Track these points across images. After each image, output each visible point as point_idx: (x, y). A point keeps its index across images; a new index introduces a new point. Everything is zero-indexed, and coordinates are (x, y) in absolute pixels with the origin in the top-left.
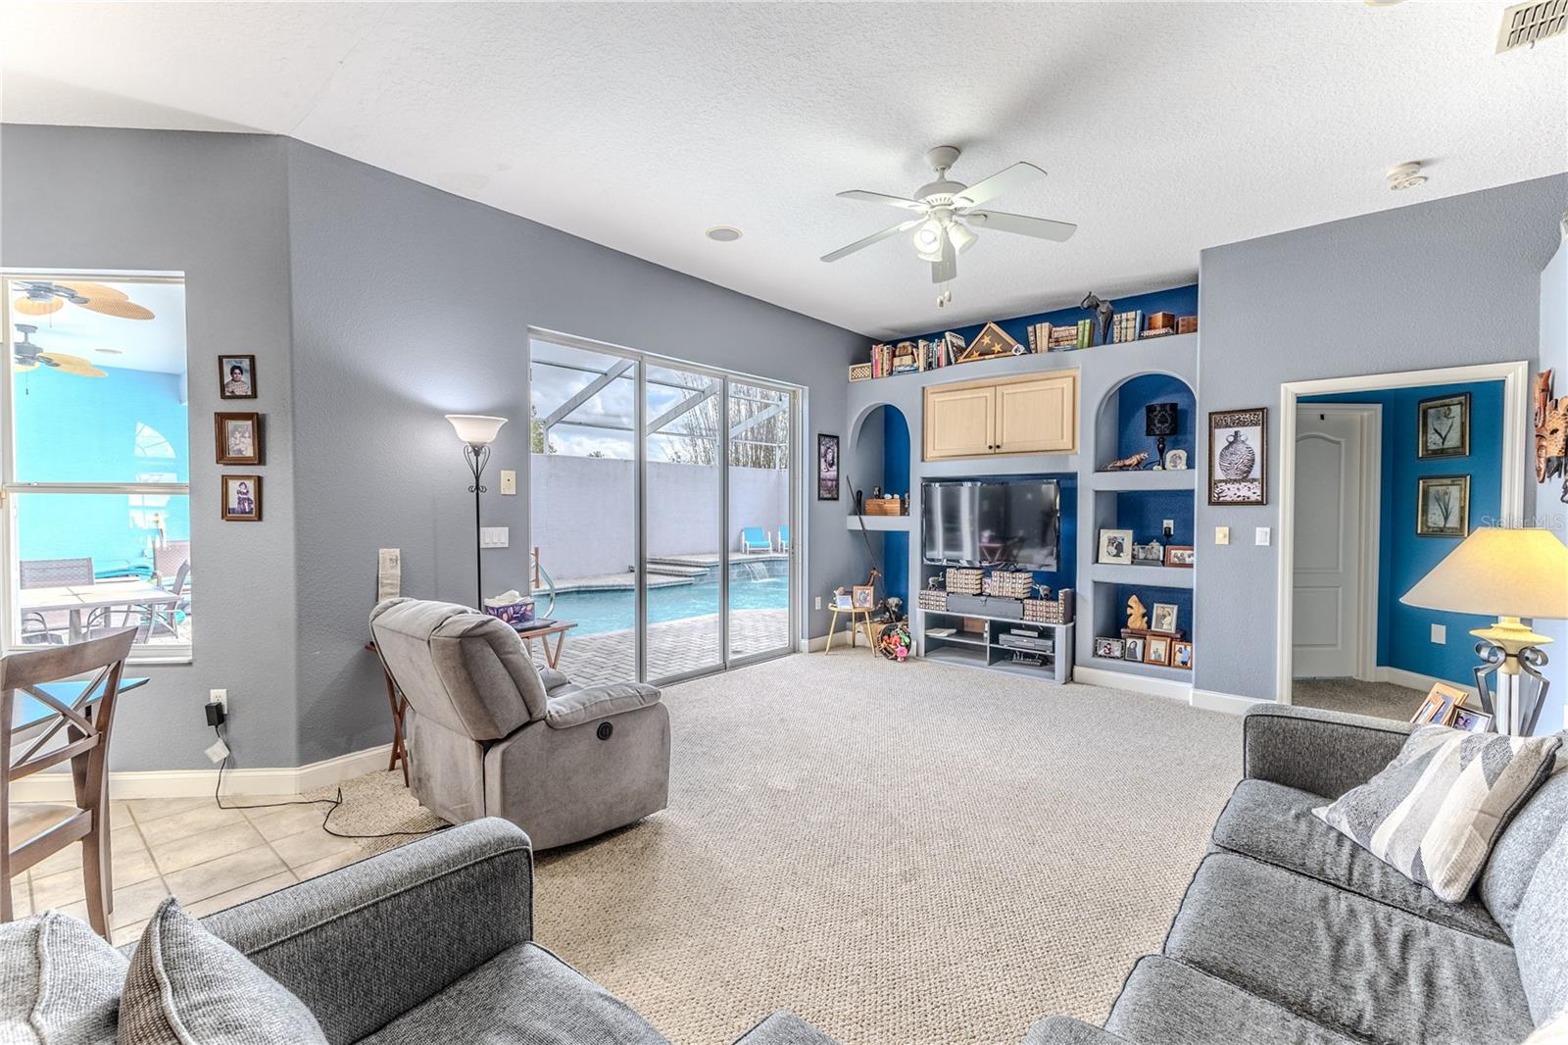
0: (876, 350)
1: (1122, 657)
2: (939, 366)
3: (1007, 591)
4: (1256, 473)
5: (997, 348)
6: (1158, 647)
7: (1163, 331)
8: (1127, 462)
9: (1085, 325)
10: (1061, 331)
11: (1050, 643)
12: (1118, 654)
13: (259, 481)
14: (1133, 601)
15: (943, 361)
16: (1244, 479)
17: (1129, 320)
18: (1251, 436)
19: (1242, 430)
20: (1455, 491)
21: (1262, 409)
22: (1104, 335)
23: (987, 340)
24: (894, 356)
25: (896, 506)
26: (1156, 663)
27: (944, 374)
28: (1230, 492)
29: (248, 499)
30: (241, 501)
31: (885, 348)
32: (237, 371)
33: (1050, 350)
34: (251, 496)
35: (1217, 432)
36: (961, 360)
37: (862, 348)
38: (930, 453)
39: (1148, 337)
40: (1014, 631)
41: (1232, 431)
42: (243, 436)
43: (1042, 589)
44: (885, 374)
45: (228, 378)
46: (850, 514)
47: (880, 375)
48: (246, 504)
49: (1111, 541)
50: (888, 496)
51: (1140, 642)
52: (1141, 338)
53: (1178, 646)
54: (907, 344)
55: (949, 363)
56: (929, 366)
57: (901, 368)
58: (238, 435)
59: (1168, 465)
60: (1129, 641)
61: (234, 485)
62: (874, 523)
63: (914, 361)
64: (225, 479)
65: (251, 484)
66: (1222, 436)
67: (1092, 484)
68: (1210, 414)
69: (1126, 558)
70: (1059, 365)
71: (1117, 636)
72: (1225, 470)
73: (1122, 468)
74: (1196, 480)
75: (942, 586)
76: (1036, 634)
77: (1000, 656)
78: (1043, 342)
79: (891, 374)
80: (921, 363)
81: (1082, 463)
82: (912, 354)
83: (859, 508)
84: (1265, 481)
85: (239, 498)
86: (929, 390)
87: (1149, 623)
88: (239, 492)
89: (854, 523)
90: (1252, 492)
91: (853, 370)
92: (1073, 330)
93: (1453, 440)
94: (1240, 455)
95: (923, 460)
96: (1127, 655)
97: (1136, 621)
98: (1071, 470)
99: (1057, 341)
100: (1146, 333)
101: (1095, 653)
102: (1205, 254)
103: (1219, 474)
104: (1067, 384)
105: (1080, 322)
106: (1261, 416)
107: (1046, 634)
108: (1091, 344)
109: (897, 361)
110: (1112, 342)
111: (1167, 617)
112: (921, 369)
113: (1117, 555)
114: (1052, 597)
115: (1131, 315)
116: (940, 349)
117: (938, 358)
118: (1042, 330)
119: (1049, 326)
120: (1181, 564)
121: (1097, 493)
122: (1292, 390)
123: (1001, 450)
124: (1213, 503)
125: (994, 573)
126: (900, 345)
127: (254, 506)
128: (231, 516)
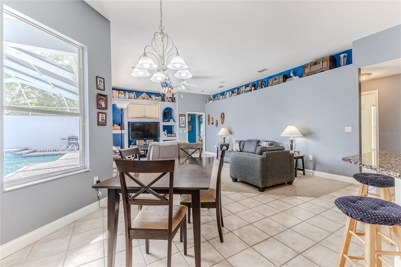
0: (114, 92)
2: (132, 98)
4: (184, 123)
5: (146, 98)
8: (165, 121)
9: (160, 97)
10: (156, 98)
15: (133, 98)
16: (183, 124)
18: (184, 118)
19: (183, 117)
21: (185, 115)
22: (163, 100)
23: (144, 96)
27: (133, 101)
30: (102, 120)
31: (117, 91)
32: (101, 82)
33: (155, 100)
34: (104, 118)
35: (180, 117)
36: (138, 98)
38: (129, 117)
39: (170, 102)
41: (182, 117)
42: (102, 101)
44: (117, 97)
45: (98, 83)
47: (115, 97)
48: (103, 121)
49: (164, 133)
50: (115, 126)
52: (169, 102)
54: (123, 92)
55: (135, 98)
56: (129, 98)
57: (121, 97)
58: (101, 101)
59: (171, 121)
61: (100, 115)
63: (125, 96)
64: (99, 113)
65: (104, 115)
66: (181, 118)
67: (162, 124)
68: (180, 115)
70: (157, 103)
72: (181, 123)
74: (176, 124)
75: (135, 144)
78: (154, 99)
79: (119, 98)
80: (127, 97)
81: (160, 120)
82: (124, 94)
85: (102, 119)
88: (102, 117)
90: (184, 126)
92: (158, 98)
93: (190, 120)
94: (183, 121)
95: (127, 118)
98: (159, 122)
102: (178, 92)
103: (180, 123)
104: (157, 107)
105: (159, 97)
108: (161, 101)
109: (120, 95)
110: (165, 101)
112: (127, 98)
113: (165, 136)
116: (132, 95)
117: (132, 97)
118: (153, 96)
119: (154, 96)
120: (174, 136)
121: (163, 126)
122: (187, 113)
123: (146, 117)
124: (180, 127)
125: (147, 140)
126: (120, 91)
127: (105, 121)
128: (99, 124)
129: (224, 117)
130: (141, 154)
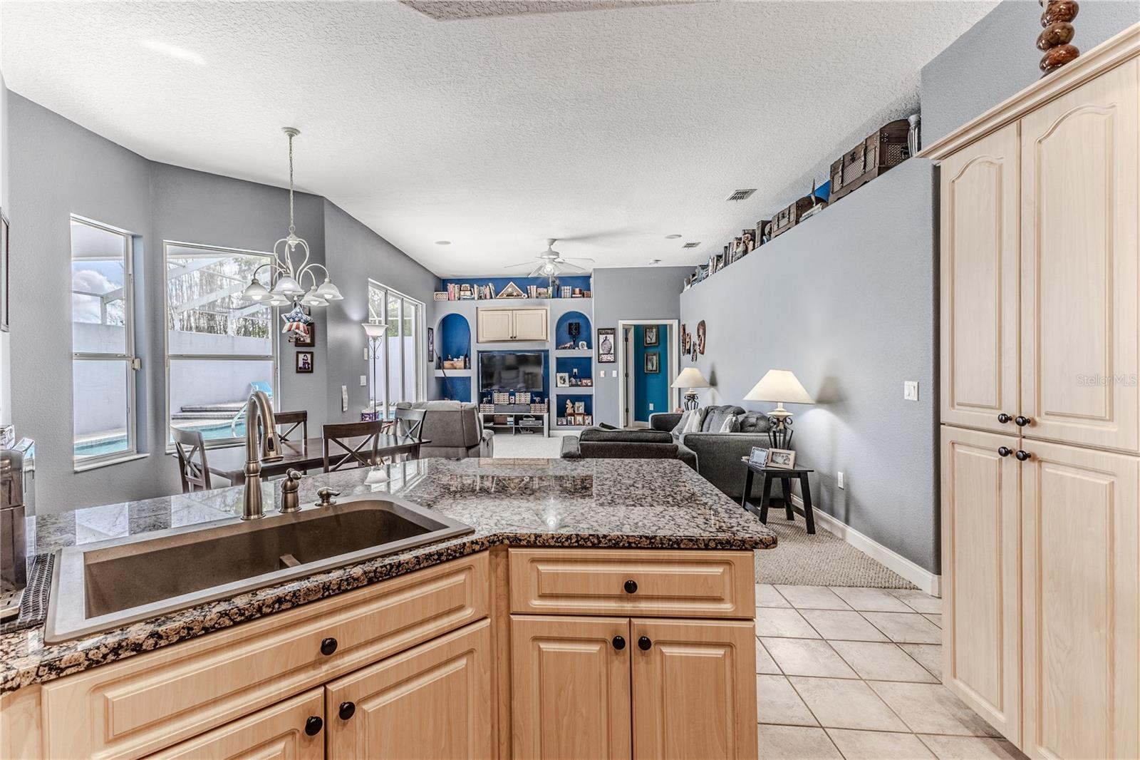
0: (450, 287)
1: (567, 424)
2: (485, 298)
3: (523, 401)
4: (612, 351)
5: (515, 294)
6: (579, 418)
7: (580, 296)
8: (564, 346)
9: (550, 289)
10: (542, 290)
11: (541, 422)
12: (565, 423)
13: (312, 353)
14: (568, 402)
15: (488, 296)
16: (609, 353)
17: (566, 290)
18: (611, 337)
19: (608, 336)
20: (654, 357)
21: (613, 329)
22: (557, 294)
23: (510, 290)
24: (461, 290)
25: (462, 364)
26: (579, 425)
27: (487, 303)
28: (605, 358)
29: (308, 363)
30: (304, 364)
31: (455, 285)
33: (537, 297)
34: (309, 361)
35: (600, 336)
36: (498, 297)
37: (442, 284)
38: (481, 339)
39: (574, 297)
40: (524, 419)
41: (604, 336)
43: (537, 399)
44: (456, 299)
46: (436, 369)
47: (453, 298)
48: (306, 365)
49: (561, 378)
50: (455, 359)
51: (573, 418)
52: (572, 297)
53: (586, 417)
54: (467, 285)
55: (491, 298)
56: (480, 298)
57: (465, 297)
59: (580, 347)
60: (569, 418)
61: (301, 356)
62: (450, 373)
63: (472, 294)
65: (309, 356)
66: (602, 337)
67: (555, 354)
68: (597, 329)
69: (567, 384)
70: (541, 304)
71: (564, 416)
72: (603, 350)
73: (563, 348)
74: (593, 353)
75: (490, 402)
76: (534, 419)
77: (518, 431)
78: (534, 294)
79: (459, 299)
80: (476, 296)
81: (550, 345)
82: (471, 290)
83: (440, 367)
84: (615, 354)
85: (303, 362)
86: (479, 310)
87: (574, 411)
88: (304, 359)
89: (440, 373)
90: (611, 358)
91: (437, 295)
92: (545, 290)
93: (654, 341)
94: (607, 346)
95: (477, 342)
96: (568, 423)
97: (569, 410)
98: (546, 349)
99: (540, 294)
100: (574, 296)
101: (557, 425)
102: (594, 269)
103: (601, 352)
104: (543, 312)
105: (548, 288)
106: (613, 331)
107: (539, 418)
108: (553, 297)
109: (462, 293)
110: (561, 297)
111: (580, 407)
112: (476, 299)
113: (564, 383)
114: (542, 402)
115: (568, 288)
116: (487, 290)
117: (486, 295)
118: (533, 289)
119: (535, 287)
120: (587, 386)
121: (557, 358)
122: (621, 323)
123: (517, 339)
124: (599, 362)
125: (517, 394)
126: (463, 285)
127: (310, 366)
128: (300, 370)
129: (704, 334)
130: (506, 424)
